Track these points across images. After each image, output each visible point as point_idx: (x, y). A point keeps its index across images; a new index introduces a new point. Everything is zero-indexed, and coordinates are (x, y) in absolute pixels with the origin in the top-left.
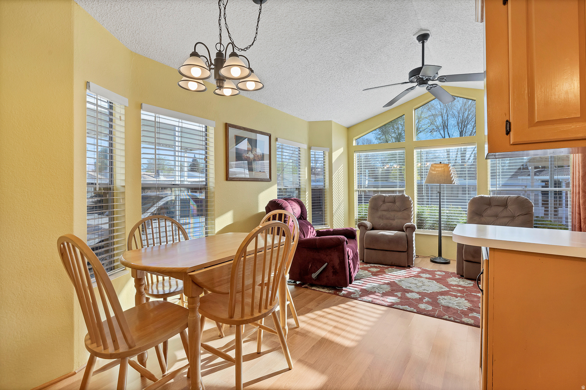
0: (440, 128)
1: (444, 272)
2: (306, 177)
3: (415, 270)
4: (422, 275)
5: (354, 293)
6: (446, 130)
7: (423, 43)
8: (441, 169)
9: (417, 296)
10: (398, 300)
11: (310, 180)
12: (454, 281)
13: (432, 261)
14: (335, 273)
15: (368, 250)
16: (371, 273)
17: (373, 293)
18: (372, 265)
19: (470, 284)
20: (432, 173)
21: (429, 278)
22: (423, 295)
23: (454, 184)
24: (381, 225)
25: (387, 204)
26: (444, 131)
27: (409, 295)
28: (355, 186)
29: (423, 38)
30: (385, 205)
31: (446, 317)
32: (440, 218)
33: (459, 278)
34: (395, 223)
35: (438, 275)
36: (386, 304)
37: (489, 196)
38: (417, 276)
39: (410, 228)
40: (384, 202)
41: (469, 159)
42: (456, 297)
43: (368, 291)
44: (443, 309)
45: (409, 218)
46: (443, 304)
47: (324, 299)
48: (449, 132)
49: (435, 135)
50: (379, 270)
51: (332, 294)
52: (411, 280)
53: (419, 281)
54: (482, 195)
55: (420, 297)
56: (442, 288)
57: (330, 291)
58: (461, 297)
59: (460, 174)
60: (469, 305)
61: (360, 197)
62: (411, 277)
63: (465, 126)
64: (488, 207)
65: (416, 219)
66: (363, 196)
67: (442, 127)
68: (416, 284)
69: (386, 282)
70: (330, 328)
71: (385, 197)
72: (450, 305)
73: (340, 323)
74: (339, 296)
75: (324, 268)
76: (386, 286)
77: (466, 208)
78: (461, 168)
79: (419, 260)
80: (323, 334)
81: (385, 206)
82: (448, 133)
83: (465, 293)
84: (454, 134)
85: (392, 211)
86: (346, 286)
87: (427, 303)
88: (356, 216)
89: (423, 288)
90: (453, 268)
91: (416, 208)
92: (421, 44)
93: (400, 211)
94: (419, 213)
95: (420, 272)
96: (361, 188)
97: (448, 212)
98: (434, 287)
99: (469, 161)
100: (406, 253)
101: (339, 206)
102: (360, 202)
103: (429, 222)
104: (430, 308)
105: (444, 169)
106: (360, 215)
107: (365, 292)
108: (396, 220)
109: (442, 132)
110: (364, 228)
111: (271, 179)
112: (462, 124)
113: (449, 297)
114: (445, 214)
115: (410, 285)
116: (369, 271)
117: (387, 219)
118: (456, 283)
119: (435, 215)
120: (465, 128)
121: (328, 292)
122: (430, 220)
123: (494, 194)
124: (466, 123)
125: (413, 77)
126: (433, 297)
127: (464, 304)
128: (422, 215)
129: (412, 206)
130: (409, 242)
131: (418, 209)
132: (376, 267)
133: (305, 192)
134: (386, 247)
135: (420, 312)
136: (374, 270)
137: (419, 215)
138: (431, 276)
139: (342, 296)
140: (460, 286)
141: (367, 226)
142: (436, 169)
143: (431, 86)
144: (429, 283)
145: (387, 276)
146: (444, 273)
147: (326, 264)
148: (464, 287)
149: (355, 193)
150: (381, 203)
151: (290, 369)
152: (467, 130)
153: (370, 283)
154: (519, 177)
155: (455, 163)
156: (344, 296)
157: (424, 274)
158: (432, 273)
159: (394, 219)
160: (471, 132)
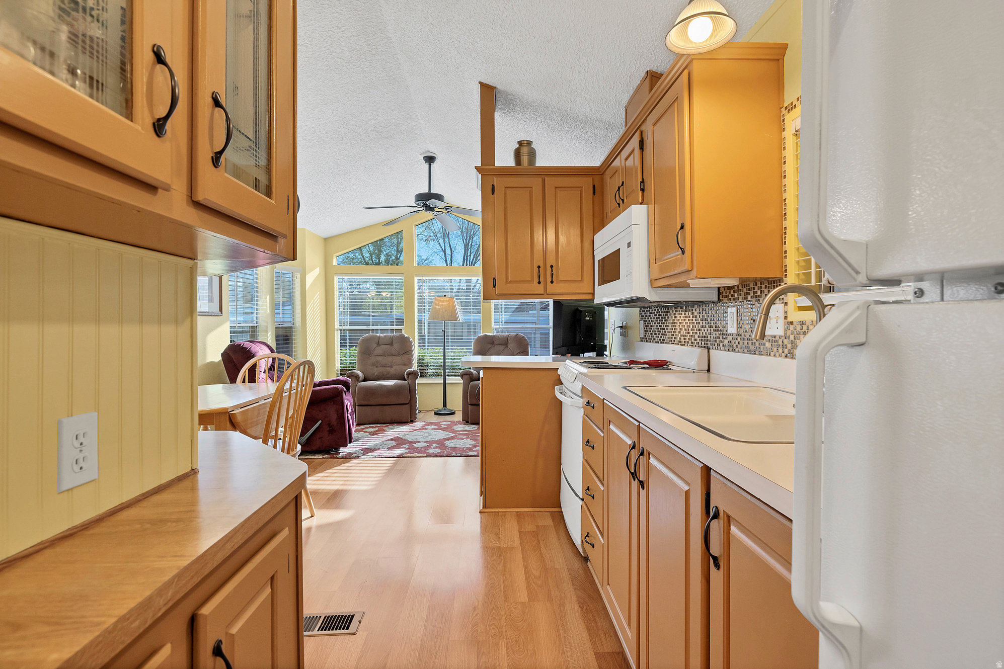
0: (439, 235)
1: (449, 421)
2: (268, 311)
3: (418, 424)
4: (426, 427)
5: (356, 453)
6: (447, 240)
7: (430, 165)
8: (445, 303)
9: (426, 445)
10: (407, 451)
11: (273, 314)
12: (460, 427)
13: (436, 414)
14: (332, 431)
15: (361, 407)
16: (368, 434)
17: (379, 449)
18: (368, 426)
19: (474, 428)
20: (436, 308)
21: (435, 429)
22: (431, 443)
23: (459, 321)
24: (376, 374)
25: (383, 346)
26: (444, 241)
27: (416, 445)
28: (336, 324)
29: (430, 160)
30: (379, 348)
31: (454, 454)
32: (445, 362)
33: (465, 424)
34: (392, 370)
35: (444, 425)
36: (395, 455)
37: (493, 334)
38: (422, 429)
39: (413, 375)
40: (378, 344)
41: (475, 286)
42: (462, 439)
43: (371, 449)
44: (450, 450)
45: (409, 363)
46: (450, 446)
47: (321, 464)
48: (451, 243)
49: (432, 245)
50: (377, 429)
51: (328, 458)
52: (416, 433)
53: (424, 433)
54: (486, 334)
55: (428, 444)
56: (449, 435)
57: (325, 456)
58: (466, 438)
59: (465, 306)
60: (473, 443)
61: (343, 339)
62: (416, 430)
63: (471, 238)
64: (490, 346)
65: (416, 365)
66: (348, 337)
67: (442, 234)
68: (422, 435)
69: (389, 438)
70: (341, 483)
71: (379, 337)
72: (457, 446)
73: (350, 477)
74: (338, 458)
75: (317, 427)
76: (390, 442)
77: (471, 349)
78: (466, 299)
79: (422, 414)
80: (336, 488)
81: (379, 350)
82: (450, 245)
83: (469, 435)
84: (457, 247)
85: (389, 355)
86: (345, 446)
87: (436, 448)
88: (338, 366)
89: (430, 437)
90: (459, 417)
91: (416, 352)
92: (428, 166)
93: (399, 355)
94: (420, 358)
95: (425, 425)
96: (344, 325)
97: (452, 354)
98: (441, 435)
99: (475, 288)
100: (408, 406)
101: (315, 351)
102: (343, 344)
103: (432, 368)
104: (439, 451)
105: (449, 303)
106: (343, 364)
107: (367, 451)
108: (394, 367)
109: (441, 241)
110: (355, 379)
111: (222, 313)
112: (467, 234)
113: (456, 440)
114: (450, 357)
115: (416, 437)
116: (365, 432)
117: (383, 366)
118: (462, 429)
119: (438, 359)
120: (471, 241)
121: (321, 457)
122: (433, 366)
123: (497, 332)
124: (472, 233)
125: (420, 202)
126: (441, 443)
127: (469, 443)
128: (423, 360)
129: (413, 348)
130: (412, 391)
131: (419, 353)
132: (373, 427)
133: (266, 331)
134: (384, 401)
135: (429, 456)
136: (372, 430)
137: (420, 361)
138: (436, 427)
139: (341, 458)
140: (465, 431)
141: (359, 376)
142: (441, 303)
143: (438, 213)
144: (435, 433)
145: (389, 433)
146: (450, 423)
147: (320, 422)
148: (469, 431)
149: (336, 332)
150: (375, 345)
151: (312, 516)
152: (473, 244)
153: (371, 442)
154: (530, 312)
155: (459, 289)
156: (343, 457)
157: (429, 426)
158: (438, 424)
159: (391, 366)
160: (478, 246)
